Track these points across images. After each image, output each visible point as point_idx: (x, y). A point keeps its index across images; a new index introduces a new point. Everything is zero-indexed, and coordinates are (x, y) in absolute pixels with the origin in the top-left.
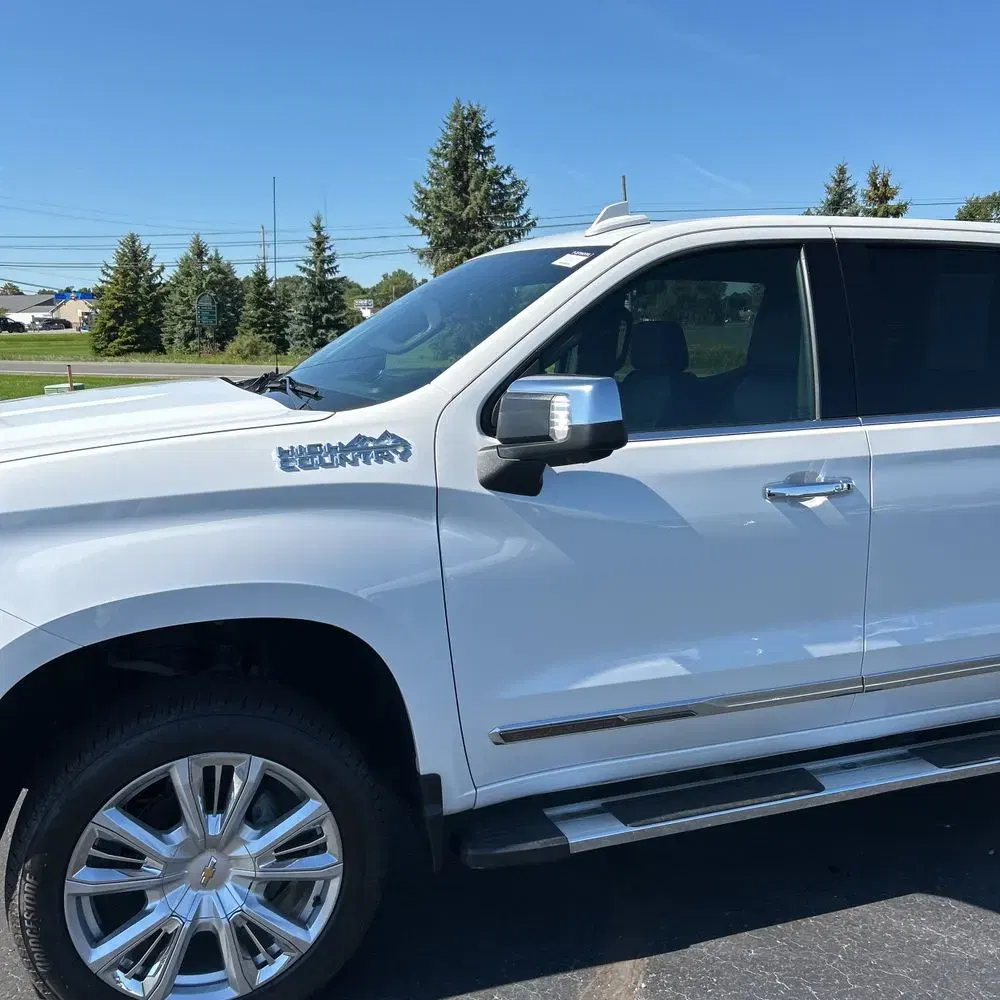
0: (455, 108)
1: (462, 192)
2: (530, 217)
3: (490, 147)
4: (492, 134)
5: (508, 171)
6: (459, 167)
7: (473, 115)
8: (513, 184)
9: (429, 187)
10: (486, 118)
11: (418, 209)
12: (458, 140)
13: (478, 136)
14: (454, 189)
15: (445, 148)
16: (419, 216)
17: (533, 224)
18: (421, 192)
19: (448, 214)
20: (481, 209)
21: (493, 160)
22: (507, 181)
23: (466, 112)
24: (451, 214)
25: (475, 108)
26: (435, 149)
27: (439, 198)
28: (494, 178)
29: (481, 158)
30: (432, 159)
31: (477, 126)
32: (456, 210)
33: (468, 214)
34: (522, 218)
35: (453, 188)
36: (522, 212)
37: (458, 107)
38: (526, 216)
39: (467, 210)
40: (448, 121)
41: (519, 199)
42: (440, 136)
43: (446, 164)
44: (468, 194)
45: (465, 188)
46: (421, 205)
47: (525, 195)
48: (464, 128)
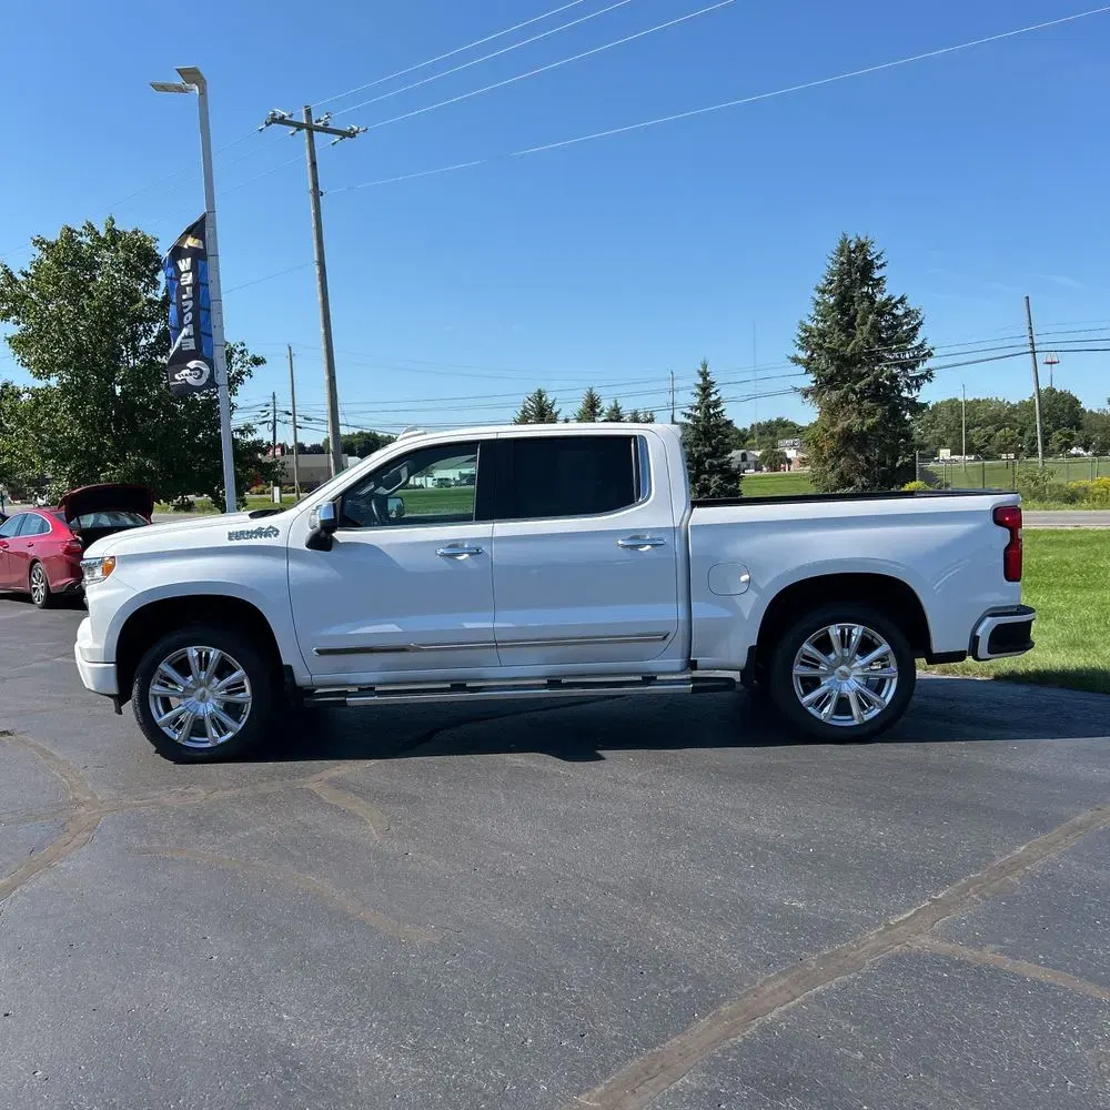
0: (841, 242)
1: (848, 327)
2: (927, 346)
3: (881, 279)
4: (883, 265)
5: (902, 301)
6: (844, 302)
7: (861, 247)
8: (906, 315)
9: (813, 325)
10: (874, 250)
11: (801, 348)
12: (844, 273)
13: (867, 267)
14: (839, 325)
15: (830, 284)
16: (803, 355)
17: (930, 354)
18: (805, 331)
19: (831, 351)
20: (868, 343)
21: (882, 292)
22: (899, 312)
23: (853, 246)
24: (834, 351)
25: (863, 240)
26: (821, 286)
27: (822, 335)
28: (884, 309)
29: (870, 291)
30: (817, 296)
31: (865, 258)
32: (842, 345)
33: (853, 349)
34: (917, 348)
35: (837, 323)
36: (916, 343)
37: (844, 242)
38: (921, 346)
39: (851, 346)
40: (834, 256)
41: (915, 329)
42: (825, 272)
43: (832, 300)
44: (854, 328)
45: (851, 324)
46: (805, 343)
47: (920, 323)
48: (850, 262)
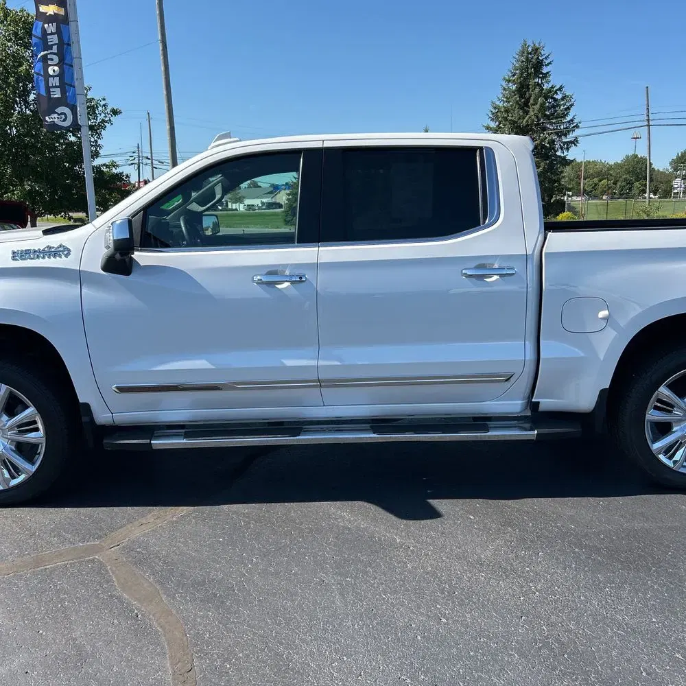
0: (523, 47)
1: (524, 106)
2: (575, 121)
3: (547, 73)
4: (550, 63)
5: (560, 89)
6: (523, 89)
7: (536, 50)
8: (563, 99)
9: (501, 105)
10: (544, 52)
11: (492, 120)
12: (524, 69)
13: (539, 65)
14: (519, 104)
15: (514, 76)
16: (493, 125)
17: (577, 126)
18: (495, 108)
19: (514, 122)
20: (537, 117)
21: (548, 82)
22: (559, 96)
23: (530, 49)
25: (537, 45)
26: (507, 77)
27: (507, 111)
28: (548, 95)
29: (540, 81)
30: (504, 84)
31: (538, 58)
32: (519, 119)
33: (527, 121)
34: (569, 122)
35: (517, 103)
36: (568, 118)
37: (525, 46)
38: (572, 120)
39: (526, 119)
40: (517, 57)
41: (568, 109)
42: (511, 67)
43: (514, 87)
44: (528, 107)
45: (526, 104)
46: (495, 117)
47: (572, 105)
48: (528, 61)
